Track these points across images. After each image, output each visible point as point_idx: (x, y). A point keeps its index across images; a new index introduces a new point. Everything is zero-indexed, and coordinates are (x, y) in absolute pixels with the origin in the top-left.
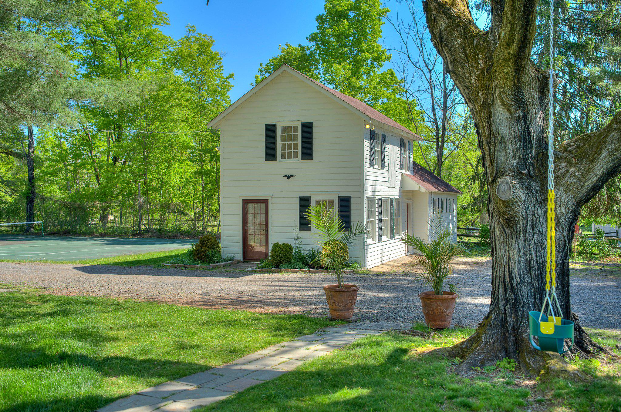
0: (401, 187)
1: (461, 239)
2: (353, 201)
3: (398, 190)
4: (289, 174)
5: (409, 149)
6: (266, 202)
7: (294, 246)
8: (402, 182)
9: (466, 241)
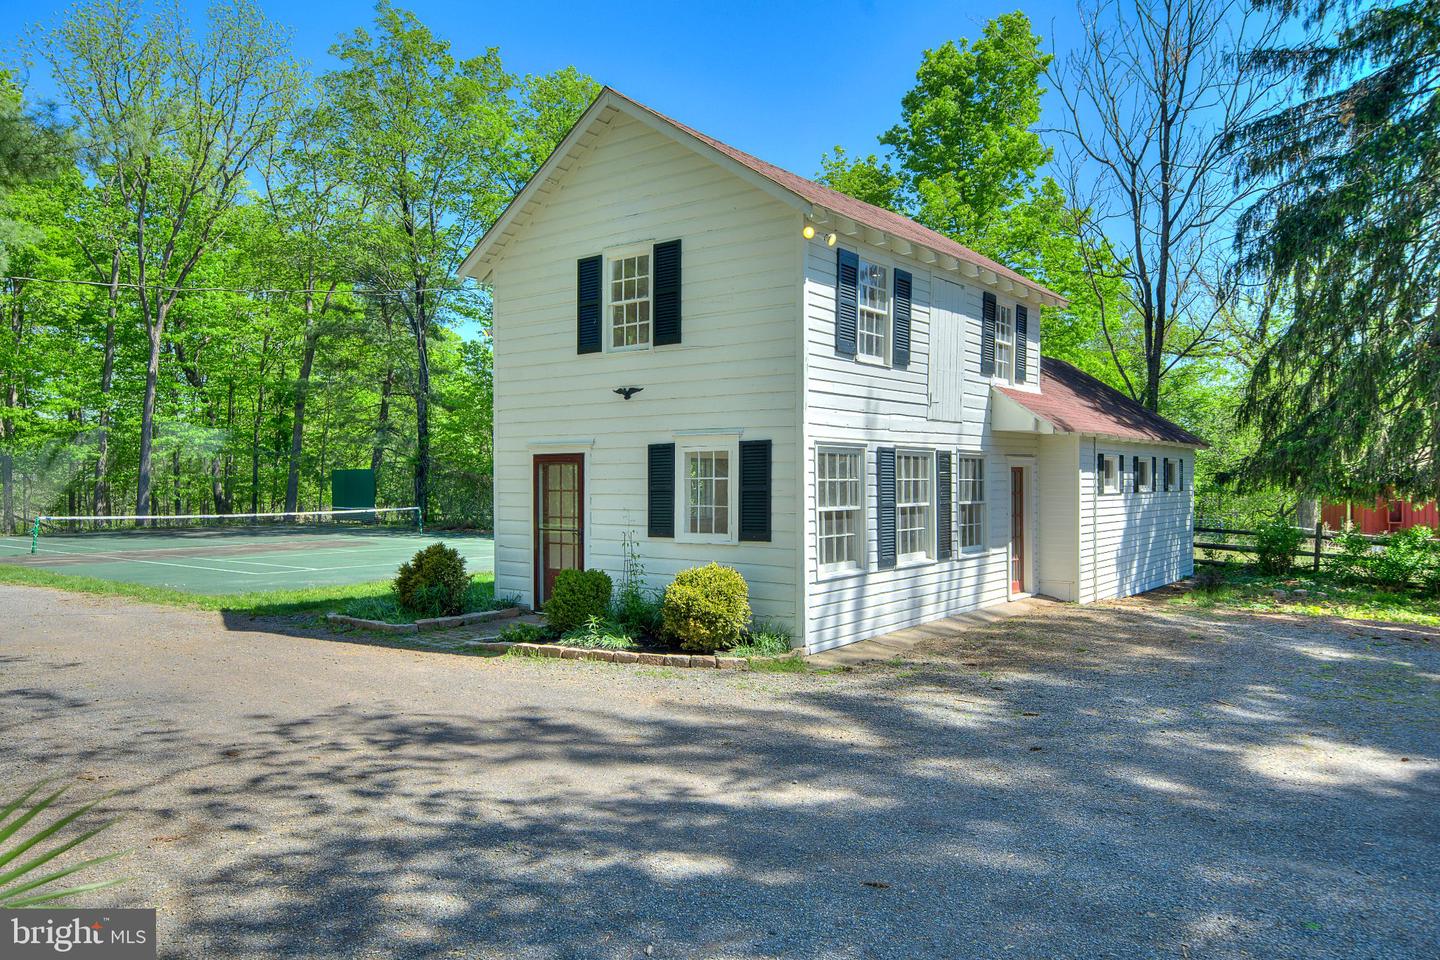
0: (989, 422)
1: (1209, 554)
2: (777, 455)
3: (979, 429)
4: (627, 384)
5: (1022, 328)
6: (578, 459)
7: (617, 578)
8: (991, 410)
9: (1222, 559)
